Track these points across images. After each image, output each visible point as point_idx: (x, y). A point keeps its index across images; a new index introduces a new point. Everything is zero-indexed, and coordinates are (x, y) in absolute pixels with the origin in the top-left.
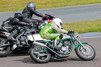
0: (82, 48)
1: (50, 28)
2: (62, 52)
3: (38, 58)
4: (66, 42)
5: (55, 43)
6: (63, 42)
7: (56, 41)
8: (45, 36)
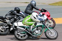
0: (49, 31)
1: (29, 18)
2: (35, 34)
3: (20, 37)
4: (39, 27)
5: (31, 28)
6: (37, 28)
7: (32, 27)
8: (25, 23)
